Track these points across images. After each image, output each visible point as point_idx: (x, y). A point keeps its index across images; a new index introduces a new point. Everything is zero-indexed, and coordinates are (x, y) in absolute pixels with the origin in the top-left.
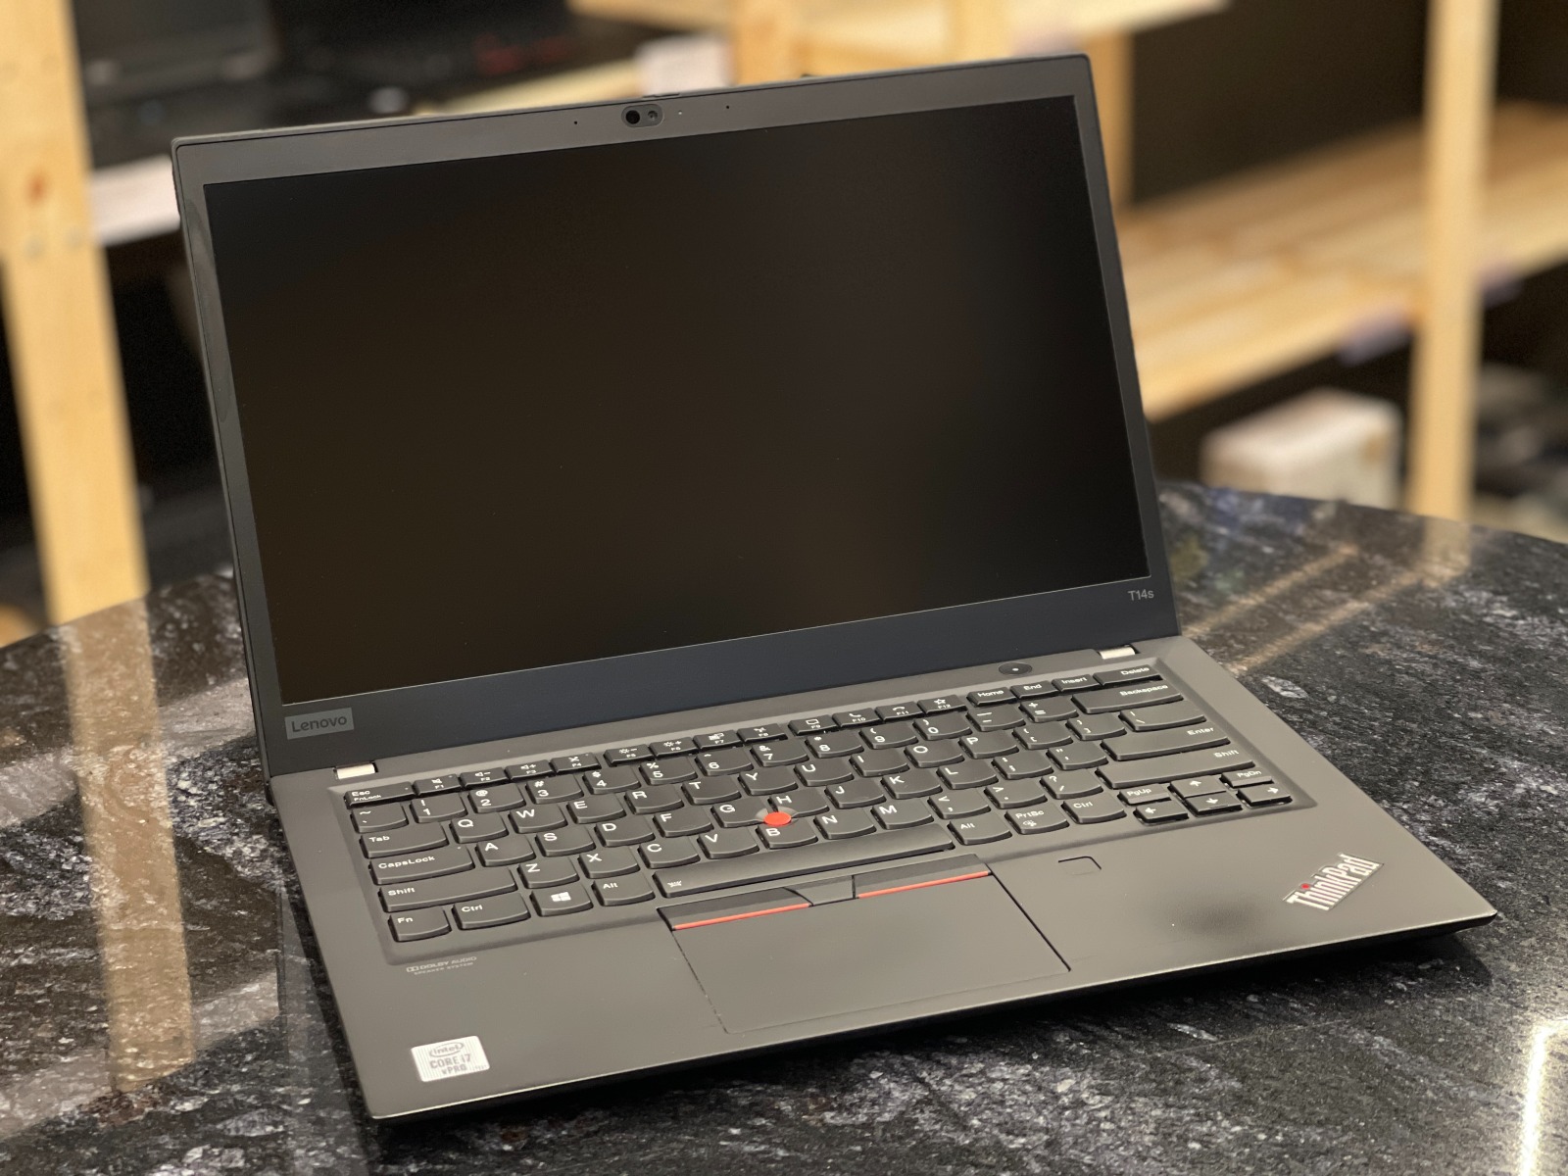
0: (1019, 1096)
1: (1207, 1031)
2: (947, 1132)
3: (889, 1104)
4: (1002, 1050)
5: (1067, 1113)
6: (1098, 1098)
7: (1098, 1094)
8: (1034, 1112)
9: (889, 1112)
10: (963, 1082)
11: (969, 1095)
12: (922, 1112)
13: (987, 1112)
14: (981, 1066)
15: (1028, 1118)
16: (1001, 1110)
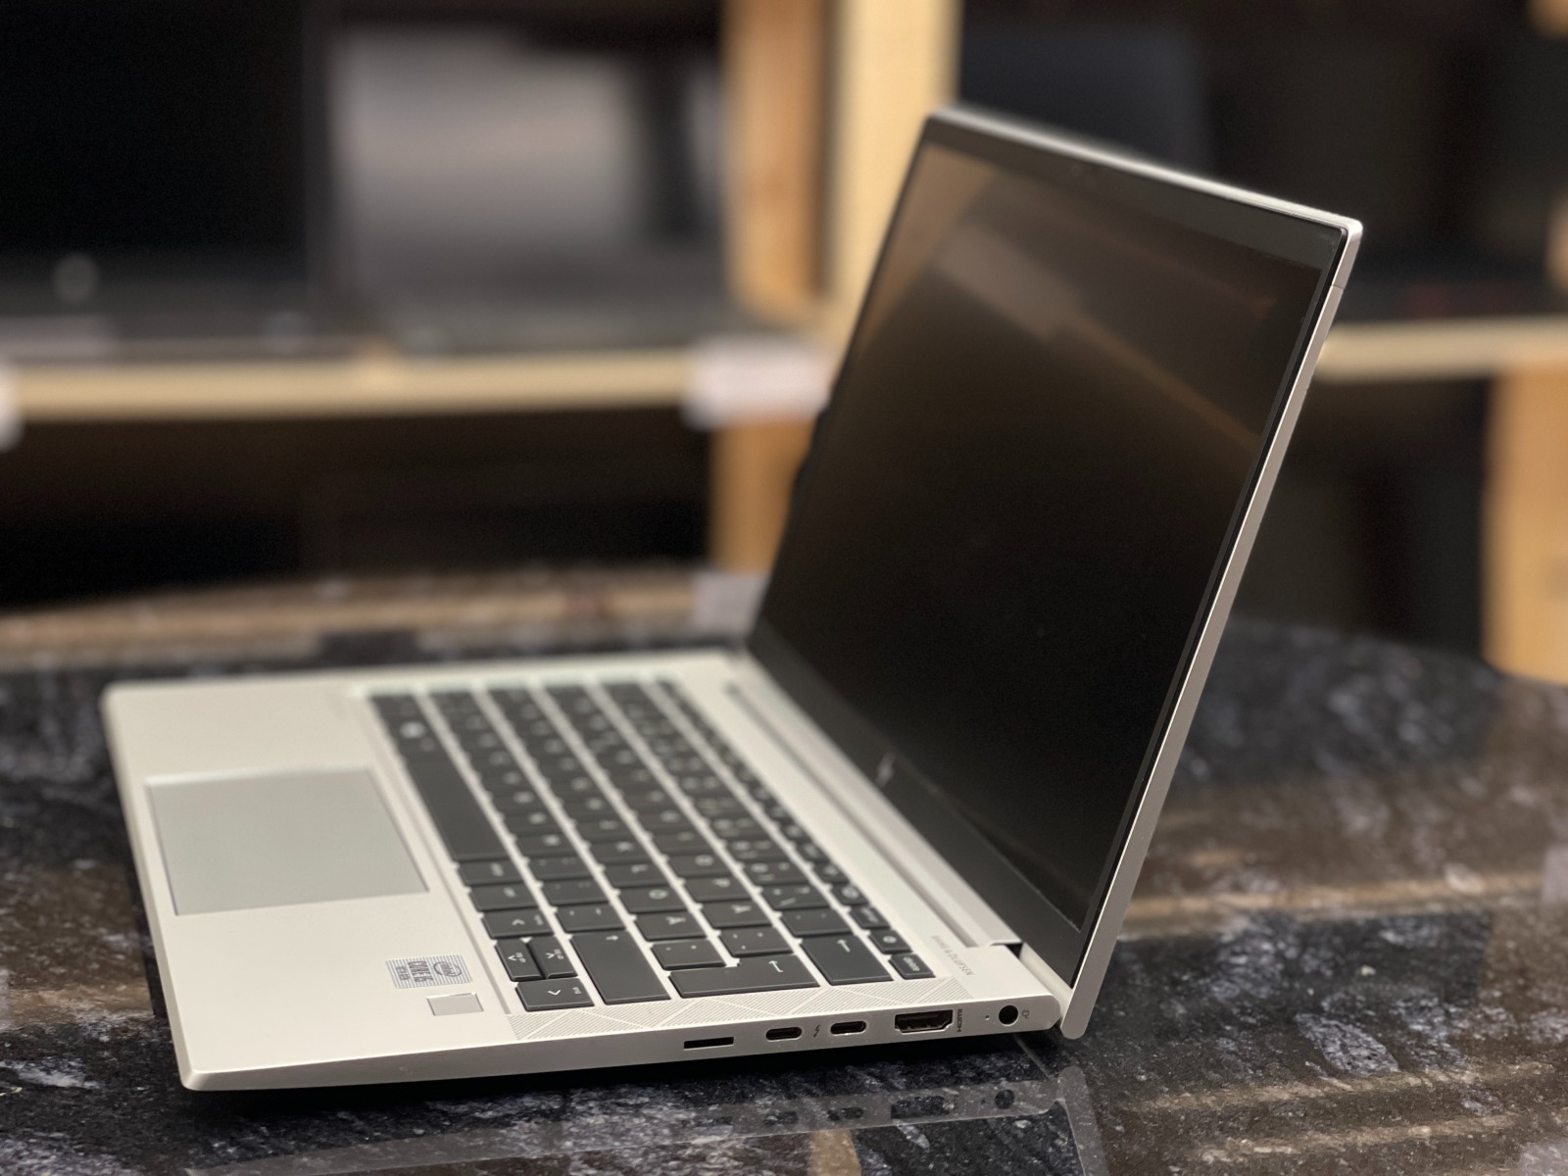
0: (646, 1135)
1: (928, 1137)
2: (527, 1144)
3: (506, 1106)
4: (687, 1093)
5: (673, 1163)
6: (725, 1159)
7: (730, 1157)
8: (640, 1152)
9: (498, 1111)
10: (608, 1108)
11: (597, 1120)
12: (528, 1121)
13: (593, 1139)
14: (647, 1100)
15: (627, 1155)
16: (609, 1141)
